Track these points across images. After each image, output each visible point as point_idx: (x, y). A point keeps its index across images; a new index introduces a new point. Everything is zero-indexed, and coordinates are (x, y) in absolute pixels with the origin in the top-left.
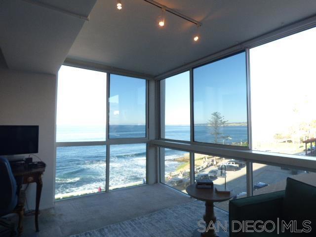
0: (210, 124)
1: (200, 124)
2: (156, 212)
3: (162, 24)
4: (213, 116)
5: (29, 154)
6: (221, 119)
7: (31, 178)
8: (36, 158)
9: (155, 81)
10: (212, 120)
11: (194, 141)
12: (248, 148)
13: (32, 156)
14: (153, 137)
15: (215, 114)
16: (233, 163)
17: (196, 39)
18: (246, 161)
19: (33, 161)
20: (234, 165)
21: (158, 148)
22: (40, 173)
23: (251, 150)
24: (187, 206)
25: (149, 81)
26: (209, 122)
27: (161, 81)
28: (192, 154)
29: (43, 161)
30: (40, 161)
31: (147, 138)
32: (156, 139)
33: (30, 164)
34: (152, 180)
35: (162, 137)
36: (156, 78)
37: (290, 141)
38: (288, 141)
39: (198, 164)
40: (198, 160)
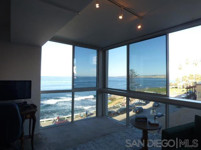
1: (121, 76)
2: (107, 136)
3: (121, 17)
4: (130, 72)
6: (135, 74)
7: (29, 116)
8: (29, 102)
9: (103, 51)
11: (129, 90)
12: (167, 95)
13: (27, 100)
14: (101, 86)
15: (132, 70)
16: (142, 101)
17: (139, 27)
18: (165, 104)
19: (28, 103)
20: (143, 102)
21: (104, 94)
22: (34, 112)
23: (168, 97)
24: (125, 131)
27: (106, 51)
28: (128, 98)
29: (34, 103)
30: (31, 103)
31: (97, 87)
32: (102, 88)
33: (26, 105)
34: (100, 114)
35: (106, 87)
37: (177, 88)
38: (175, 87)
39: (120, 102)
40: (120, 99)
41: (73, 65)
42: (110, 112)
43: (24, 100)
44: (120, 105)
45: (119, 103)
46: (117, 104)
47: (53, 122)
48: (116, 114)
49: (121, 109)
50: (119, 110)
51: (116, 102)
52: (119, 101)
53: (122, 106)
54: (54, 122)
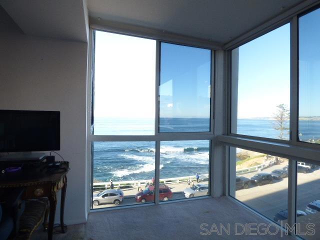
0: (275, 118)
5: (50, 151)
8: (59, 156)
9: (225, 51)
13: (53, 153)
14: (219, 131)
15: (281, 106)
16: (303, 164)
19: (56, 160)
20: (305, 166)
25: (215, 51)
26: (272, 115)
27: (233, 51)
31: (212, 133)
32: (224, 135)
36: (227, 46)
39: (258, 162)
40: (259, 157)
41: (158, 83)
42: (239, 180)
43: (49, 152)
44: (259, 168)
45: (256, 164)
46: (251, 166)
47: (146, 186)
48: (250, 183)
49: (259, 175)
50: (256, 177)
51: (251, 162)
52: (255, 160)
53: (262, 170)
54: (148, 187)
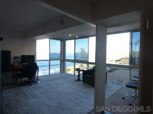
0: (80, 53)
4: (81, 50)
10: (80, 51)
11: (75, 59)
15: (82, 49)
21: (64, 62)
26: (79, 52)
27: (65, 41)
32: (63, 59)
34: (62, 71)
35: (65, 58)
37: (112, 61)
